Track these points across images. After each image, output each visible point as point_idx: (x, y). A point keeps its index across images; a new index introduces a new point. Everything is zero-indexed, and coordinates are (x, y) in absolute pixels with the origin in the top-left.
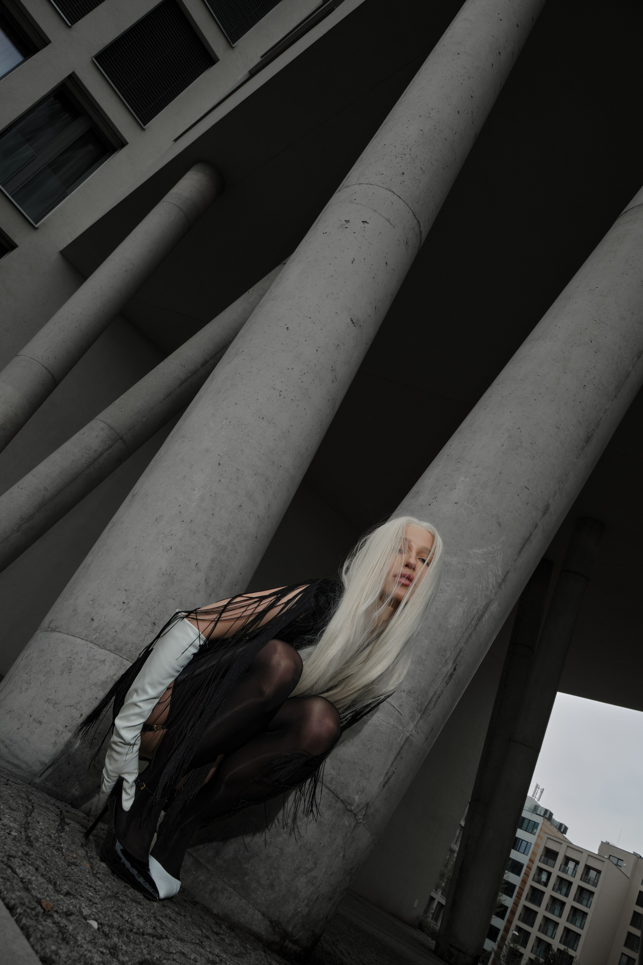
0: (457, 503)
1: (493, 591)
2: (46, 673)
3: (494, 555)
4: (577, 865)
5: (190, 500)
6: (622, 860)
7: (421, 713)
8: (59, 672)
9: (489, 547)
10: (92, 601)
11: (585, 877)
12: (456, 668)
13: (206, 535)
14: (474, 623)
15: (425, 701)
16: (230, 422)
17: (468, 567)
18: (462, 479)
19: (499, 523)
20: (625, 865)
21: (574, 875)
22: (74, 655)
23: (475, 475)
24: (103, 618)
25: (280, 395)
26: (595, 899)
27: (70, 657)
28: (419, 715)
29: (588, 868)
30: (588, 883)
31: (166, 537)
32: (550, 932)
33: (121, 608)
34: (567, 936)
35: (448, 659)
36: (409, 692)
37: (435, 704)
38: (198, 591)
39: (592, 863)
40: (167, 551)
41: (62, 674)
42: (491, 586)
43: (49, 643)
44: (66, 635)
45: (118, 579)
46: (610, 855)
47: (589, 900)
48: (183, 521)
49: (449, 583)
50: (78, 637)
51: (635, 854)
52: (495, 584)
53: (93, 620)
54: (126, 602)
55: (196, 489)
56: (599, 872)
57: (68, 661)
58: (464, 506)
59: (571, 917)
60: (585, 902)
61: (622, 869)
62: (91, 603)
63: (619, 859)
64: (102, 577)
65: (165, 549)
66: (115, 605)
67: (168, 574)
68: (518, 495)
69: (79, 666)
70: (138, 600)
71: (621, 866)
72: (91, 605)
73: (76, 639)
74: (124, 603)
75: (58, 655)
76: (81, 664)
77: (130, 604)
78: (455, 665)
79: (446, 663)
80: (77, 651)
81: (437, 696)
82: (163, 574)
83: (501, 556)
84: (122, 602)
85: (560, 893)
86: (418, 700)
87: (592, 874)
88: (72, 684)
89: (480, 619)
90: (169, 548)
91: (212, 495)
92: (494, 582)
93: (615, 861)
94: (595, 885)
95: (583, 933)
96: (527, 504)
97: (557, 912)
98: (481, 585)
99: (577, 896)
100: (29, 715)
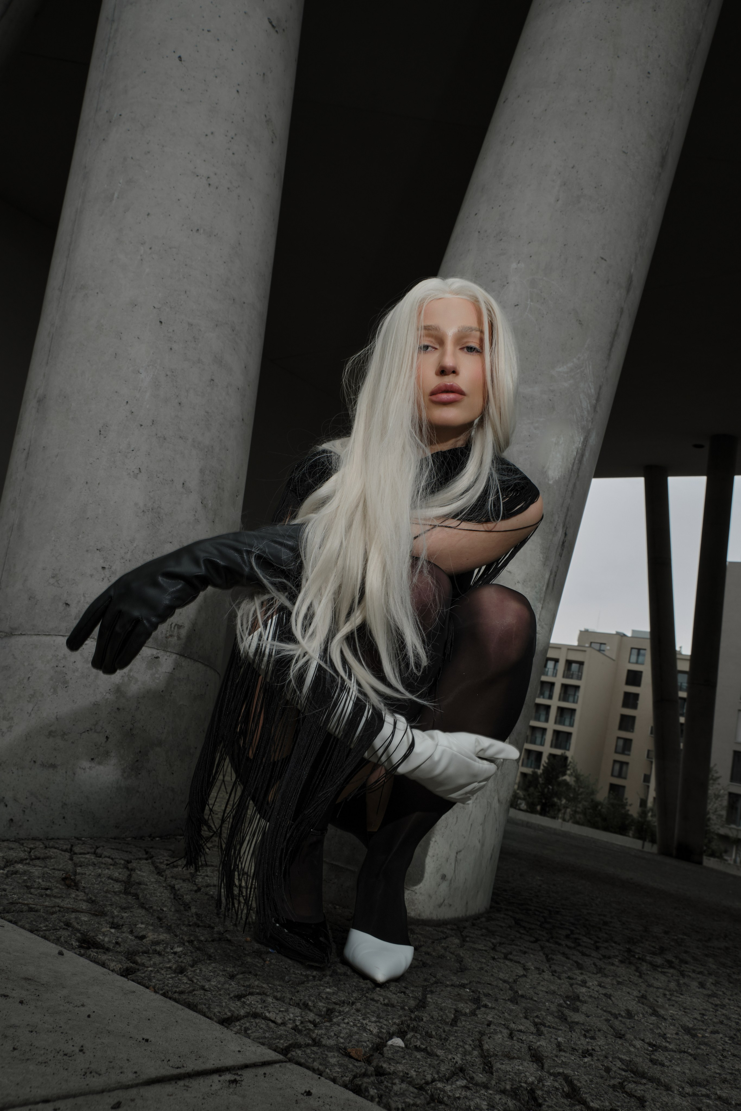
0: (518, 305)
1: (589, 419)
2: (30, 698)
3: (582, 369)
4: (557, 663)
5: (139, 390)
6: (605, 644)
7: (542, 602)
8: (50, 690)
9: (575, 360)
10: (53, 577)
11: (568, 672)
12: (567, 533)
13: (180, 437)
14: (575, 468)
15: (543, 586)
16: (151, 248)
17: (555, 395)
18: (514, 265)
19: (580, 321)
20: (608, 648)
21: (555, 674)
22: (61, 661)
23: (531, 257)
24: (83, 598)
25: (209, 184)
26: (581, 693)
27: (57, 666)
28: (540, 606)
29: (569, 663)
30: (572, 678)
31: (126, 457)
32: (538, 740)
33: (102, 577)
34: (557, 739)
35: (556, 525)
36: (524, 582)
37: (553, 585)
38: (197, 521)
39: (573, 657)
40: (136, 476)
41: (55, 692)
42: (586, 413)
43: (13, 655)
44: (35, 638)
45: (80, 536)
46: (591, 643)
47: (575, 695)
48: (141, 425)
49: (537, 425)
50: (56, 635)
51: (618, 634)
52: (589, 408)
53: (67, 604)
54: (107, 567)
55: (141, 371)
56: (581, 663)
57: (56, 672)
58: (529, 307)
59: (558, 718)
60: (571, 699)
61: (606, 653)
62: (52, 581)
63: (601, 644)
64: (53, 539)
65: (132, 474)
66: (91, 576)
67: (151, 509)
68: (595, 272)
69: (76, 674)
70: (122, 558)
71: (604, 651)
72: (54, 584)
73: (54, 638)
74: (103, 568)
75: (36, 668)
76: (77, 671)
77: (114, 568)
78: (565, 529)
79: (556, 530)
80: (64, 655)
81: (553, 574)
82: (143, 511)
83: (591, 367)
84: (101, 568)
85: (544, 698)
86: (536, 587)
87: (574, 666)
88: (76, 702)
89: (581, 461)
90: (137, 471)
91: (169, 373)
92: (589, 405)
93: (597, 646)
94: (580, 678)
95: (573, 730)
96: (608, 282)
97: (543, 718)
98: (575, 416)
99: (562, 695)
100: (32, 762)
